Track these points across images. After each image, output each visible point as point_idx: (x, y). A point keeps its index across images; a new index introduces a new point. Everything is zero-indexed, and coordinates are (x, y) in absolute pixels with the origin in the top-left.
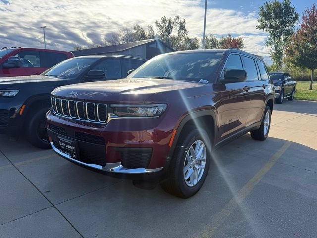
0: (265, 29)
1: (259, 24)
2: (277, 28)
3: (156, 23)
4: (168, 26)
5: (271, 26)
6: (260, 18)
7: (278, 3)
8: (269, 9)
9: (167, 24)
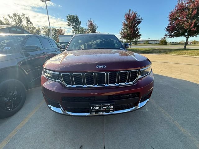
0: (70, 26)
1: (67, 23)
2: (75, 26)
3: (9, 16)
4: (18, 19)
5: (72, 25)
6: (67, 21)
7: (73, 16)
8: (70, 18)
9: (18, 18)
